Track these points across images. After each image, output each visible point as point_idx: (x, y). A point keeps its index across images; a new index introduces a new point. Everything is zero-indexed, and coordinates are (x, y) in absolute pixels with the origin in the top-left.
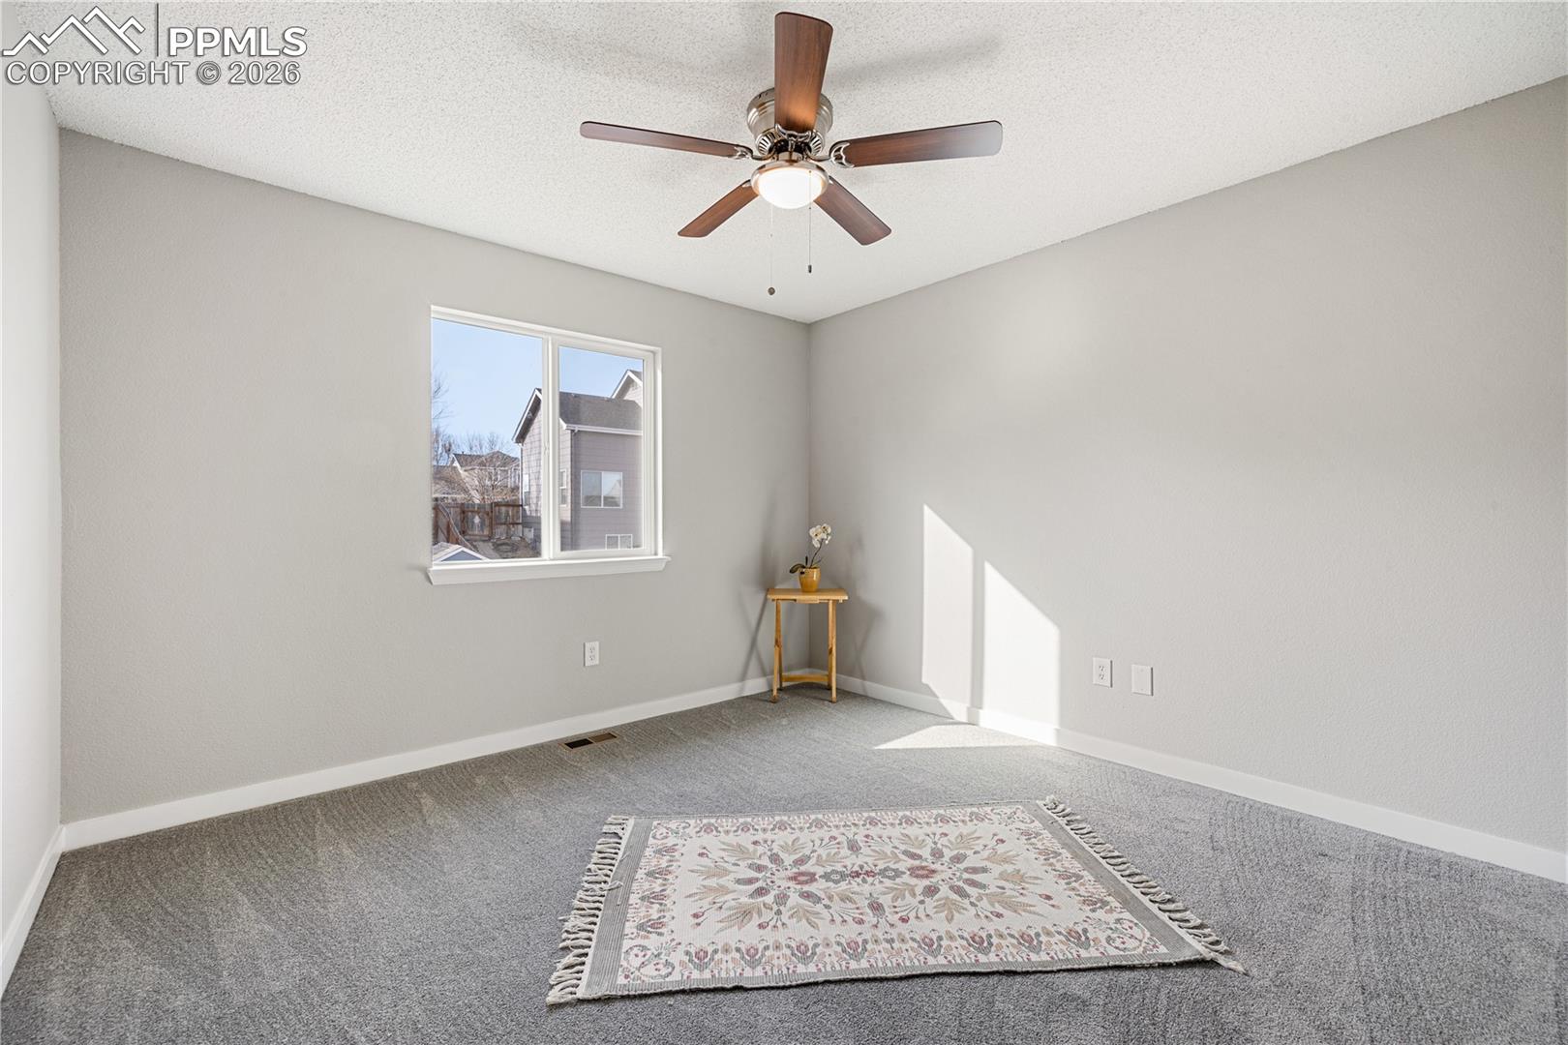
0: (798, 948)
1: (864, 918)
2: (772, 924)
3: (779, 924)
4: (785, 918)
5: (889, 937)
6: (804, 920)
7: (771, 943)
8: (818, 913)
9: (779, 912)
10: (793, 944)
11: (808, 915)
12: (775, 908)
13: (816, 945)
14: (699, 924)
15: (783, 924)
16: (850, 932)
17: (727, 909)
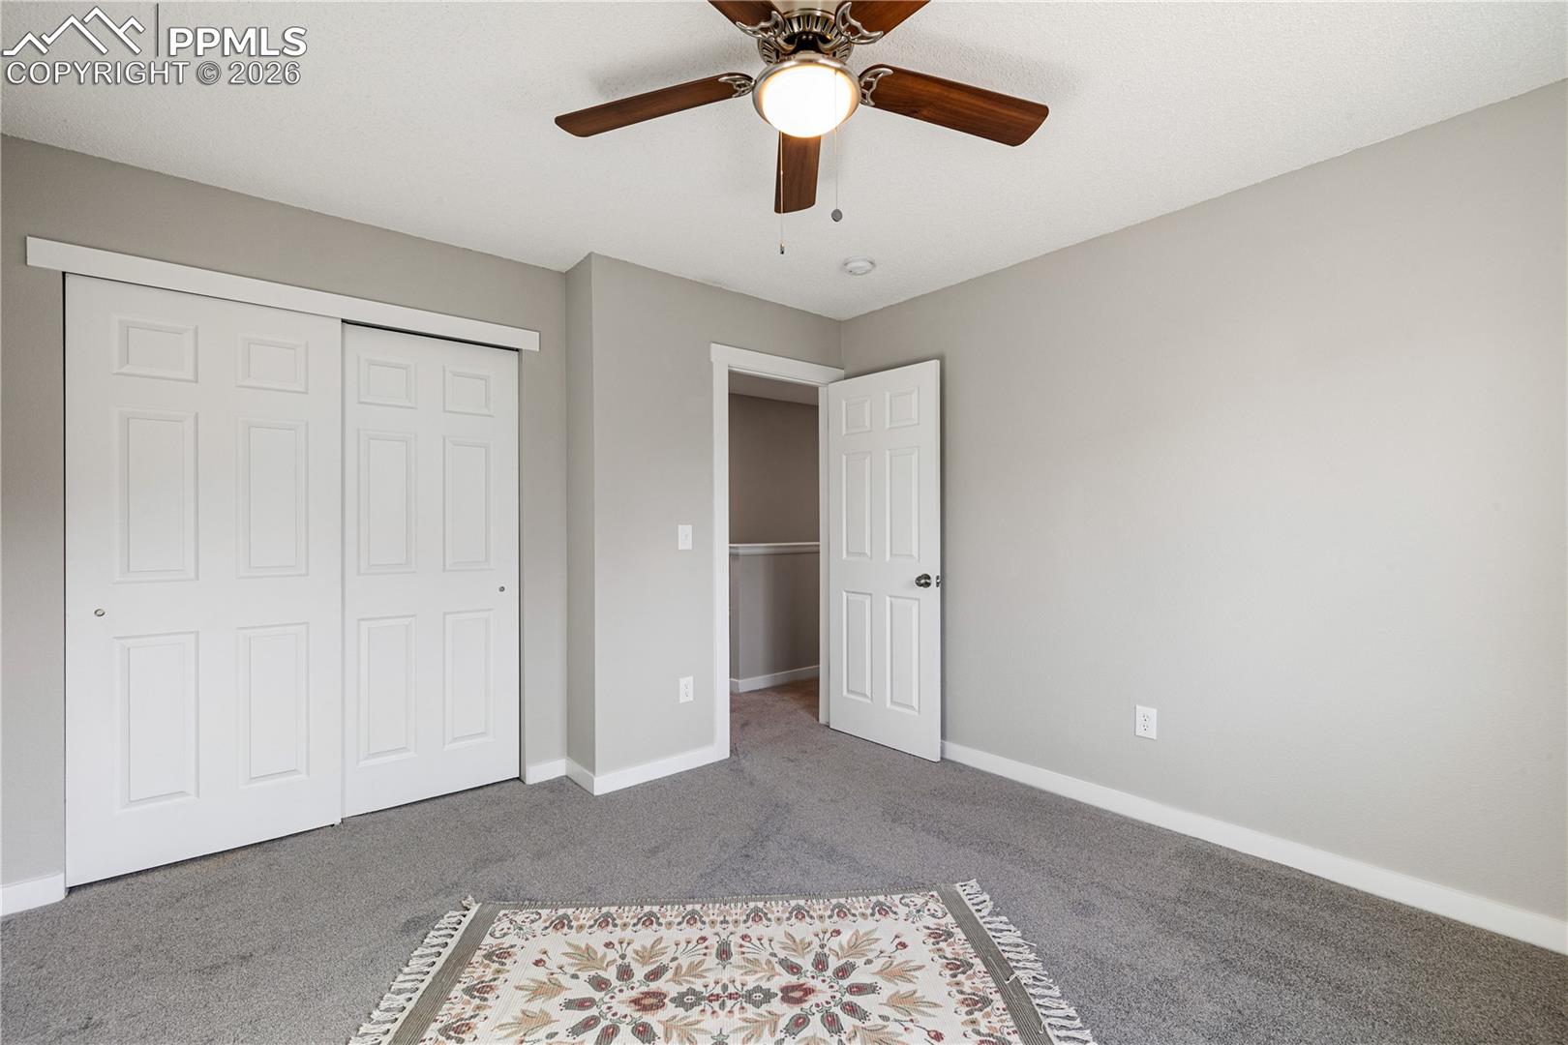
0: (804, 917)
1: (741, 942)
2: (828, 935)
3: (821, 936)
4: (816, 942)
5: (724, 926)
6: (798, 940)
7: (828, 921)
8: (784, 948)
9: (822, 946)
10: (808, 919)
11: (794, 947)
12: (826, 950)
13: (788, 919)
14: (896, 937)
15: (817, 935)
16: (756, 930)
17: (875, 950)
